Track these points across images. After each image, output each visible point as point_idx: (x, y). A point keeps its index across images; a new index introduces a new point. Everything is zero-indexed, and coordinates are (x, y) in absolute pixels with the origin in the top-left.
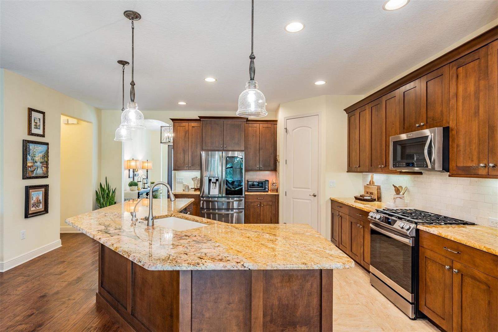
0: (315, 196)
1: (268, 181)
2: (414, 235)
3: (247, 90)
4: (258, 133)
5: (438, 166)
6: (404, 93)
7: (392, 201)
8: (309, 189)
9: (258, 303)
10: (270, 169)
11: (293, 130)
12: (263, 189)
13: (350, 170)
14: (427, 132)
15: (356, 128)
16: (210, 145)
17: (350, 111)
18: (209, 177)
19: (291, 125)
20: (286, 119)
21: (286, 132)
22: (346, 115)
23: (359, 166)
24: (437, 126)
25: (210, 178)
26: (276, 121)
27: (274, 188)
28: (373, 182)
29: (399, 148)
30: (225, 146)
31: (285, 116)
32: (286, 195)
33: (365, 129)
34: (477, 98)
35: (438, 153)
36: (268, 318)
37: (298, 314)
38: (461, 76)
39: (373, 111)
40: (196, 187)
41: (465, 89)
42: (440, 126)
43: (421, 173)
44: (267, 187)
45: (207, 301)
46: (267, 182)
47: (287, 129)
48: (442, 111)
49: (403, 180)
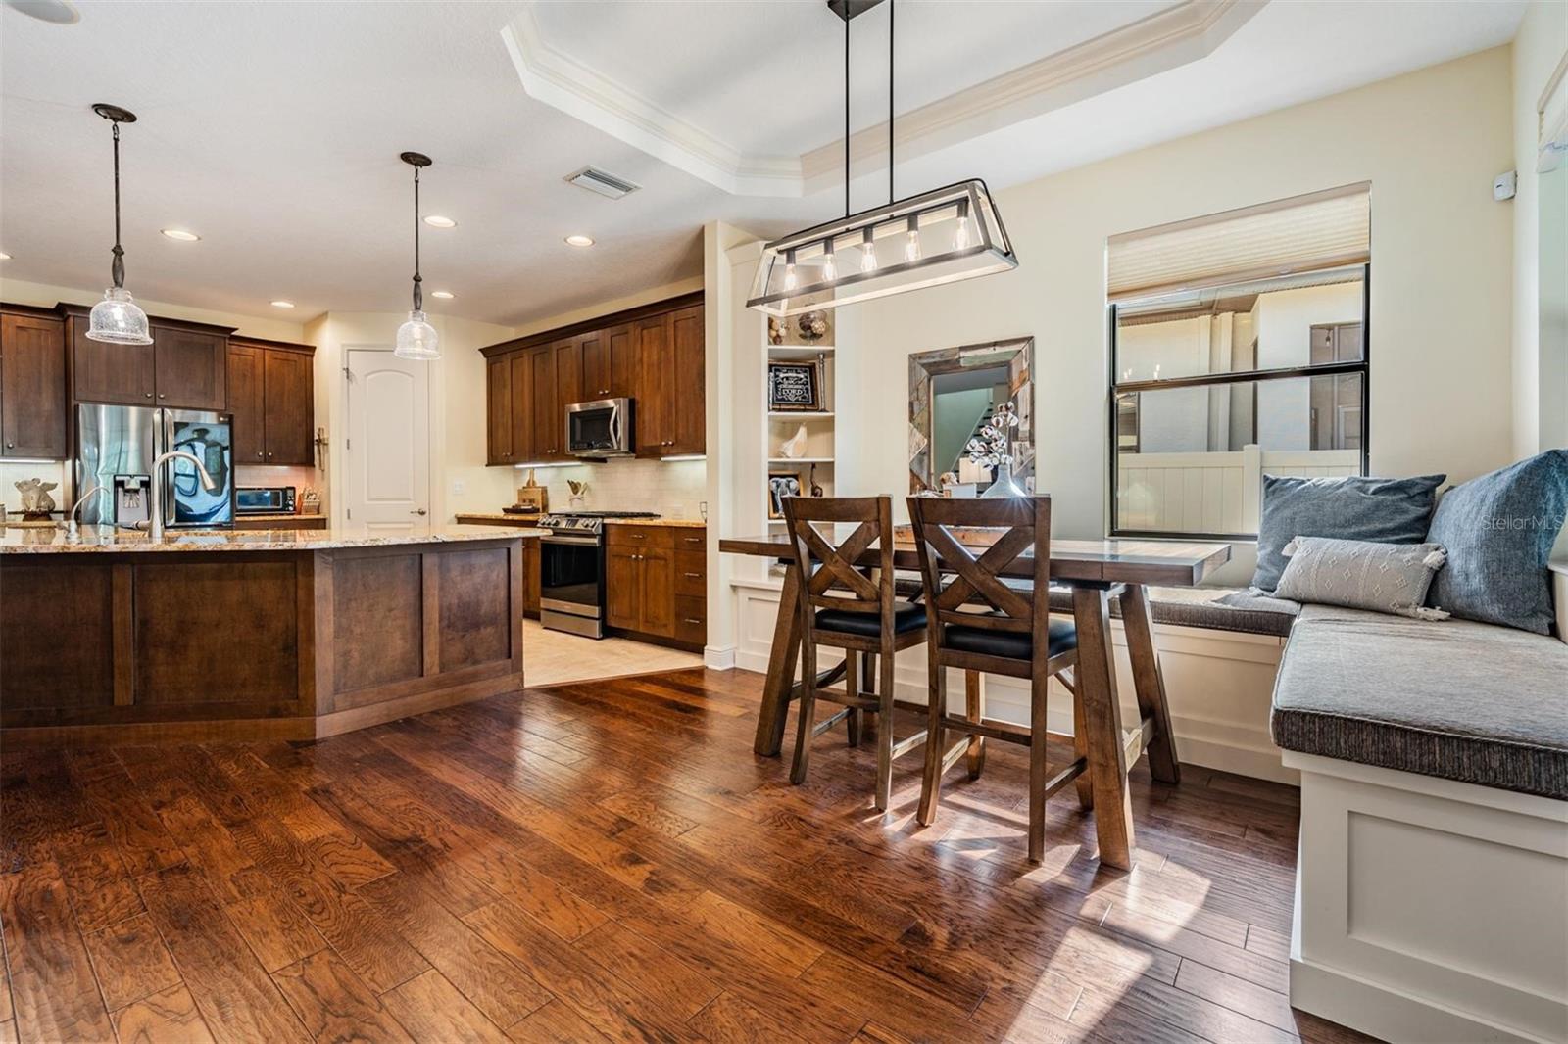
0: (423, 513)
1: (293, 488)
2: (600, 531)
3: (411, 322)
4: (259, 370)
5: (624, 447)
6: (583, 344)
7: (568, 504)
8: (409, 500)
9: (432, 603)
10: (295, 461)
11: (366, 376)
12: (281, 507)
13: (493, 460)
14: (611, 403)
15: (504, 386)
16: (104, 387)
17: (491, 353)
18: (114, 477)
19: (357, 363)
20: (346, 348)
21: (348, 377)
22: (482, 361)
23: (512, 454)
24: (624, 397)
25: (117, 478)
26: (313, 348)
27: (311, 505)
28: (534, 482)
29: (578, 422)
30: (162, 396)
31: (344, 342)
32: (349, 517)
33: (523, 391)
34: (659, 369)
35: (624, 429)
36: (445, 623)
37: (483, 612)
38: (646, 339)
39: (537, 361)
40: (33, 509)
41: (649, 357)
42: (627, 397)
43: (603, 461)
44: (291, 503)
45: (358, 611)
46: (292, 491)
47: (350, 370)
48: (627, 379)
49: (582, 472)
